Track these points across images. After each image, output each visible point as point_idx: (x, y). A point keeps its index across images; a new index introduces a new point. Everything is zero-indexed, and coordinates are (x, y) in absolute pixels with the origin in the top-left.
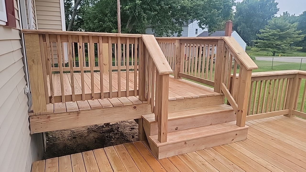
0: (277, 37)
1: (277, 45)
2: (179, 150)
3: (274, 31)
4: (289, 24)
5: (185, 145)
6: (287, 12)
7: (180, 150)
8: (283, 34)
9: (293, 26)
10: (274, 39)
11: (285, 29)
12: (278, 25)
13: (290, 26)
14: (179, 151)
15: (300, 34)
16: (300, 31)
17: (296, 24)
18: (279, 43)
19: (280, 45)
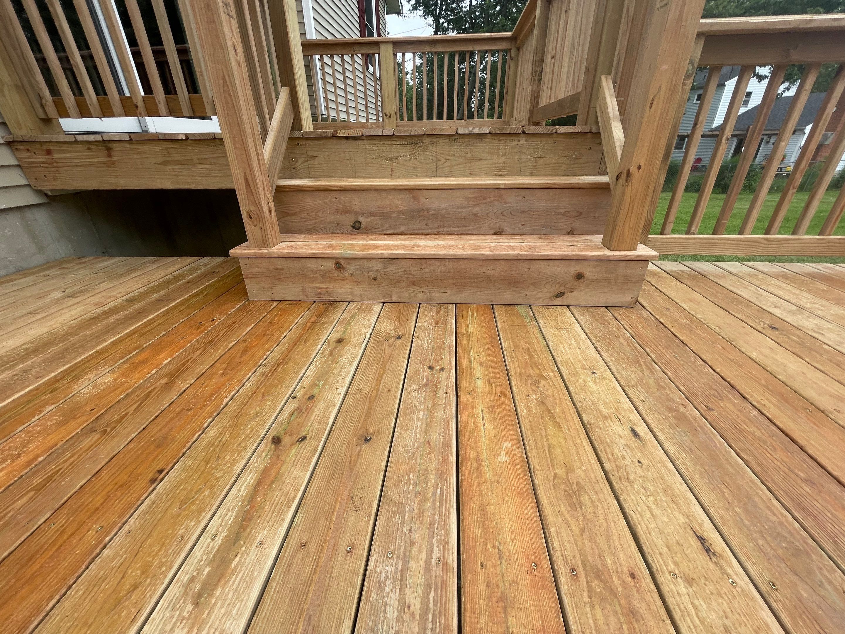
2: (317, 285)
5: (336, 273)
7: (323, 285)
14: (320, 289)
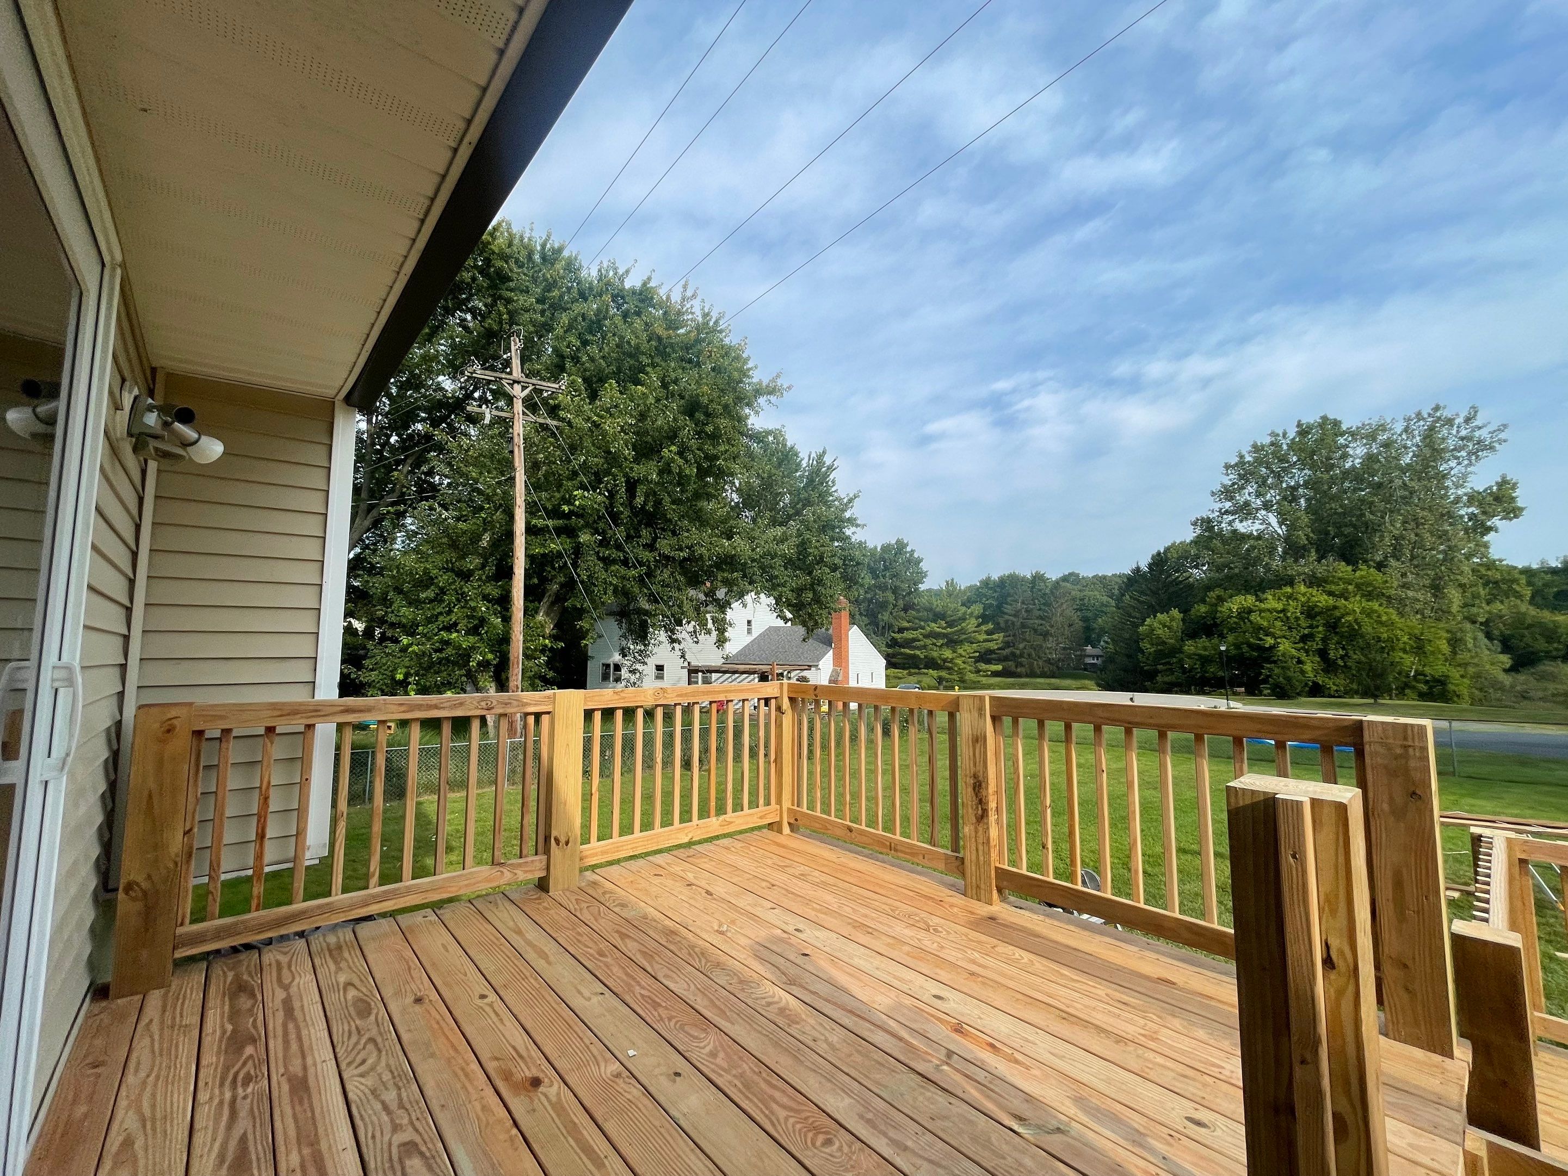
0: (941, 641)
1: (945, 661)
3: (933, 625)
4: (964, 609)
6: (952, 580)
8: (953, 633)
9: (972, 613)
10: (934, 644)
11: (954, 620)
12: (938, 609)
13: (965, 613)
15: (989, 633)
16: (990, 626)
17: (977, 609)
18: (948, 654)
19: (951, 661)
